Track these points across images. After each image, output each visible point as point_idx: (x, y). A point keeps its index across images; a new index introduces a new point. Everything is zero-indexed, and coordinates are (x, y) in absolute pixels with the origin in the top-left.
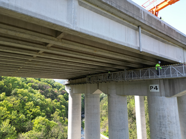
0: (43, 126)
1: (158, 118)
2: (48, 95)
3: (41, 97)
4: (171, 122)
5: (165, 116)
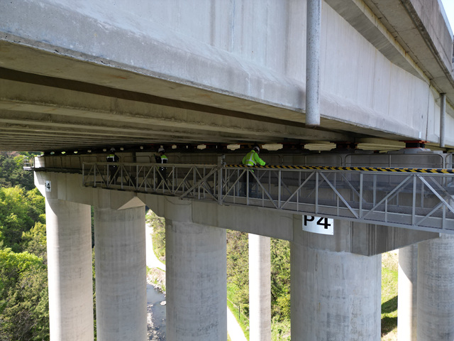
1: (323, 322)
2: (14, 176)
4: (360, 334)
5: (344, 317)
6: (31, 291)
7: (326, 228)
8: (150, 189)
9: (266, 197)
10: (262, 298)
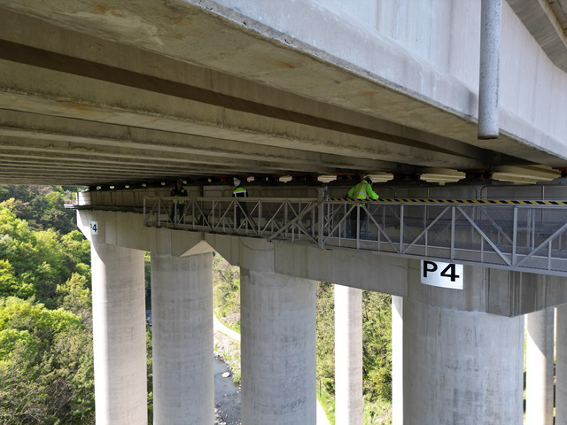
0: (22, 332)
1: (448, 400)
2: (46, 218)
3: (15, 228)
4: (498, 417)
5: (477, 395)
6: (68, 356)
7: (453, 280)
8: (230, 230)
9: (383, 239)
10: (352, 371)
